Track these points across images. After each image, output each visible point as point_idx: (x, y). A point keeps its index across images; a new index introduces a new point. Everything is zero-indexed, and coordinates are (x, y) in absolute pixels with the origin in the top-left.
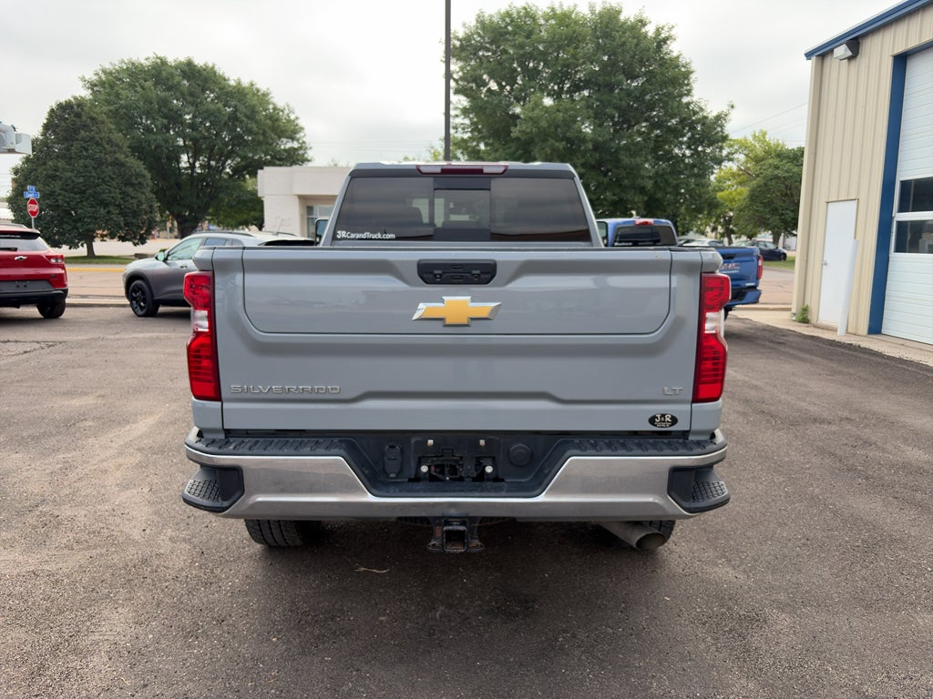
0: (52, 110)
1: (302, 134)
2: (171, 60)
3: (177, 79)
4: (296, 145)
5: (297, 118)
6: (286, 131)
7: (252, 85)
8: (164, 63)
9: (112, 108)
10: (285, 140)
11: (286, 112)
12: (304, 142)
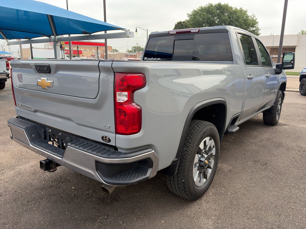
0: (176, 25)
1: (257, 25)
2: (214, 4)
3: (214, 10)
4: (254, 29)
5: (256, 19)
6: (250, 24)
7: (241, 8)
8: (211, 5)
9: (193, 22)
10: (250, 28)
11: (252, 17)
12: (258, 28)
